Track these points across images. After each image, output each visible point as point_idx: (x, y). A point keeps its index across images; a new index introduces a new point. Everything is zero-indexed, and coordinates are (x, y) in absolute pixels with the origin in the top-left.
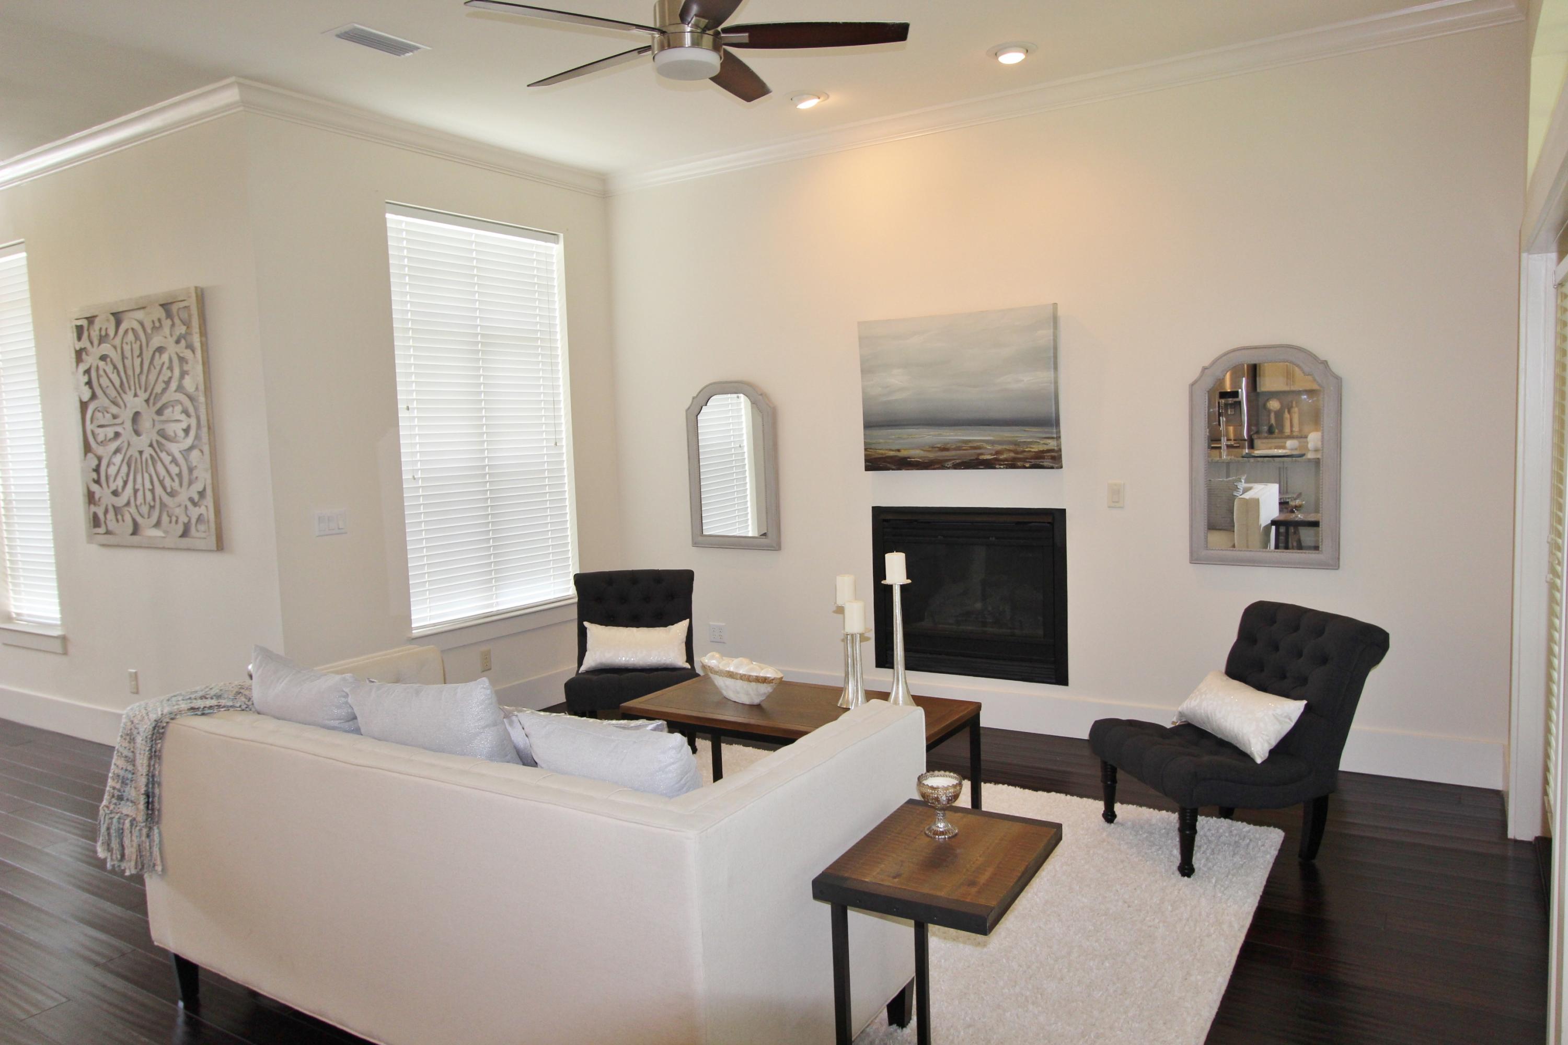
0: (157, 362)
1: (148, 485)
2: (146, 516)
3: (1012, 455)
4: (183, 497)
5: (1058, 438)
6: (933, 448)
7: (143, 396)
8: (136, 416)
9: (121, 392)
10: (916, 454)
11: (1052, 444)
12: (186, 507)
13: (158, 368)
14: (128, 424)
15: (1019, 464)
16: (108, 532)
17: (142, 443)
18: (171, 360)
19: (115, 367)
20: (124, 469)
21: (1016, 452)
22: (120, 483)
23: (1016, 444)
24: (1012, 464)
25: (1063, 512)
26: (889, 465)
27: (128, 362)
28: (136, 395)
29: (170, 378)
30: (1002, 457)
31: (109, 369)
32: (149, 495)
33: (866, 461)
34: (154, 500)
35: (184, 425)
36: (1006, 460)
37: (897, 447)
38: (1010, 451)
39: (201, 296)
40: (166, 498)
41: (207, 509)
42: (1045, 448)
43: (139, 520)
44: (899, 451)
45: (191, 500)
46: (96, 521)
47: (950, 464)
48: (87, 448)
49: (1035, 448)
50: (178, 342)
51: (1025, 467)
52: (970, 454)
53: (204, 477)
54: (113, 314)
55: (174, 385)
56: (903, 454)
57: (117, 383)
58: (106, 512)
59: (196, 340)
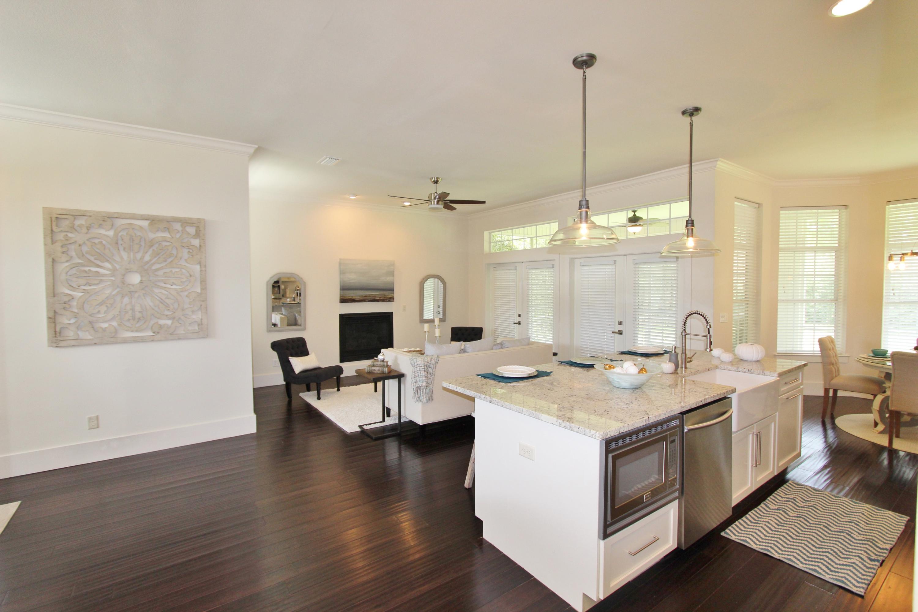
1: (138, 310)
3: (383, 298)
5: (394, 294)
6: (362, 296)
7: (137, 263)
10: (357, 298)
14: (118, 278)
15: (385, 300)
20: (108, 302)
21: (384, 297)
22: (101, 309)
23: (385, 295)
24: (383, 301)
25: (392, 313)
26: (348, 301)
27: (125, 246)
28: (129, 263)
32: (138, 315)
33: (340, 300)
34: (143, 317)
36: (382, 299)
37: (352, 296)
38: (383, 297)
42: (391, 296)
43: (121, 327)
44: (352, 297)
46: (59, 333)
47: (367, 301)
49: (389, 297)
51: (386, 301)
52: (373, 298)
56: (354, 298)
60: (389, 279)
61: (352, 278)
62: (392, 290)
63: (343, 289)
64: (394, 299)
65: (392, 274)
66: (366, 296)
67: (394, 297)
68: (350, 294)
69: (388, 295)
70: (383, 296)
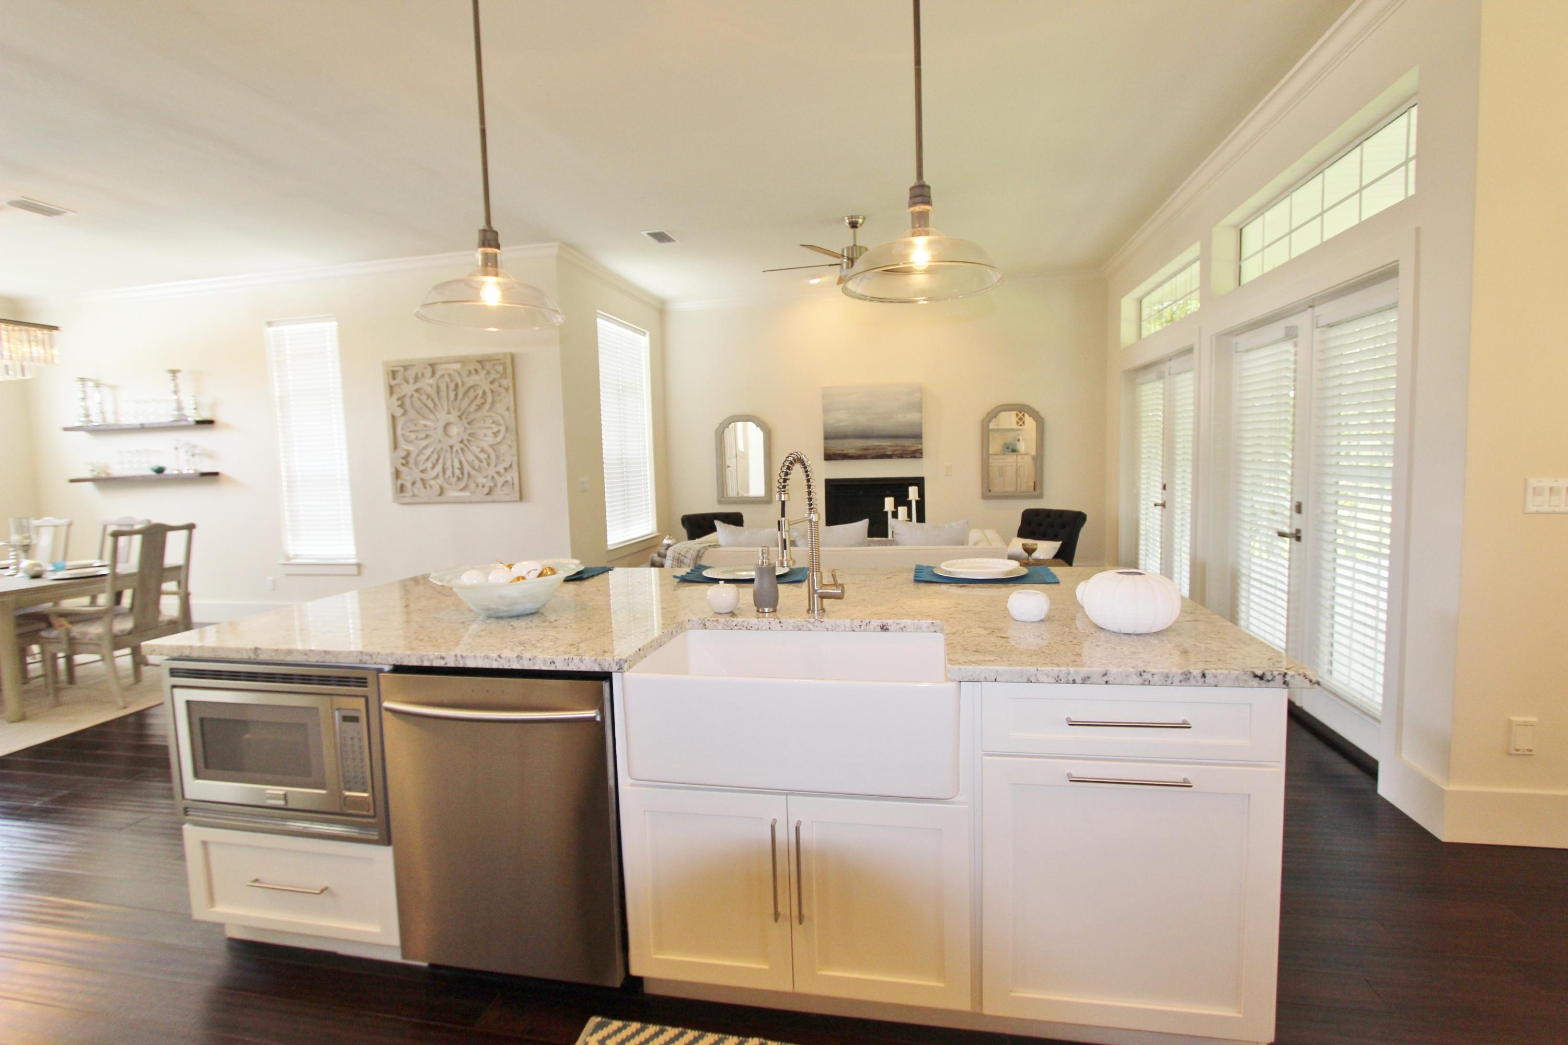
0: (472, 394)
1: (457, 465)
2: (454, 484)
3: (901, 452)
4: (491, 471)
5: (922, 444)
6: (861, 449)
7: (455, 413)
8: (446, 427)
9: (434, 411)
10: (852, 452)
11: (920, 447)
12: (493, 477)
13: (472, 398)
14: (440, 431)
15: (905, 456)
16: (414, 496)
17: (455, 441)
18: (484, 393)
19: (429, 396)
20: (435, 456)
21: (902, 450)
22: (429, 465)
23: (904, 446)
24: (901, 457)
25: (923, 477)
26: (837, 458)
27: (443, 394)
28: (449, 413)
29: (483, 404)
30: (896, 453)
31: (424, 397)
32: (458, 472)
33: (825, 456)
34: (462, 473)
35: (495, 430)
36: (898, 455)
37: (842, 449)
38: (899, 450)
39: (513, 357)
40: (473, 472)
41: (512, 476)
42: (917, 448)
43: (446, 486)
44: (842, 450)
45: (498, 473)
46: (402, 489)
47: (869, 457)
48: (395, 446)
49: (913, 449)
50: (492, 382)
51: (907, 458)
52: (881, 451)
53: (509, 458)
54: (431, 365)
55: (487, 407)
56: (845, 452)
57: (431, 405)
58: (414, 483)
59: (507, 382)
60: (912, 417)
61: (844, 419)
62: (918, 437)
63: (827, 437)
64: (921, 453)
65: (918, 407)
66: (866, 449)
67: (921, 450)
68: (839, 446)
69: (911, 446)
70: (899, 448)
